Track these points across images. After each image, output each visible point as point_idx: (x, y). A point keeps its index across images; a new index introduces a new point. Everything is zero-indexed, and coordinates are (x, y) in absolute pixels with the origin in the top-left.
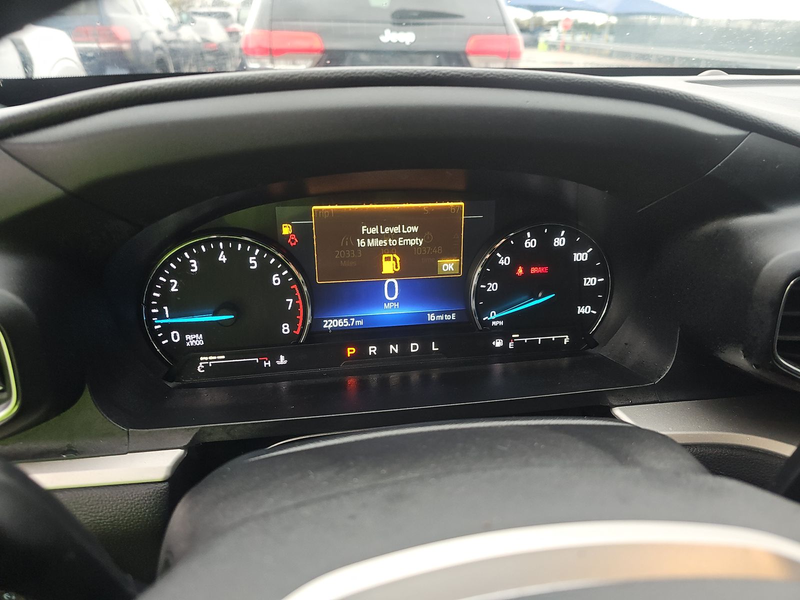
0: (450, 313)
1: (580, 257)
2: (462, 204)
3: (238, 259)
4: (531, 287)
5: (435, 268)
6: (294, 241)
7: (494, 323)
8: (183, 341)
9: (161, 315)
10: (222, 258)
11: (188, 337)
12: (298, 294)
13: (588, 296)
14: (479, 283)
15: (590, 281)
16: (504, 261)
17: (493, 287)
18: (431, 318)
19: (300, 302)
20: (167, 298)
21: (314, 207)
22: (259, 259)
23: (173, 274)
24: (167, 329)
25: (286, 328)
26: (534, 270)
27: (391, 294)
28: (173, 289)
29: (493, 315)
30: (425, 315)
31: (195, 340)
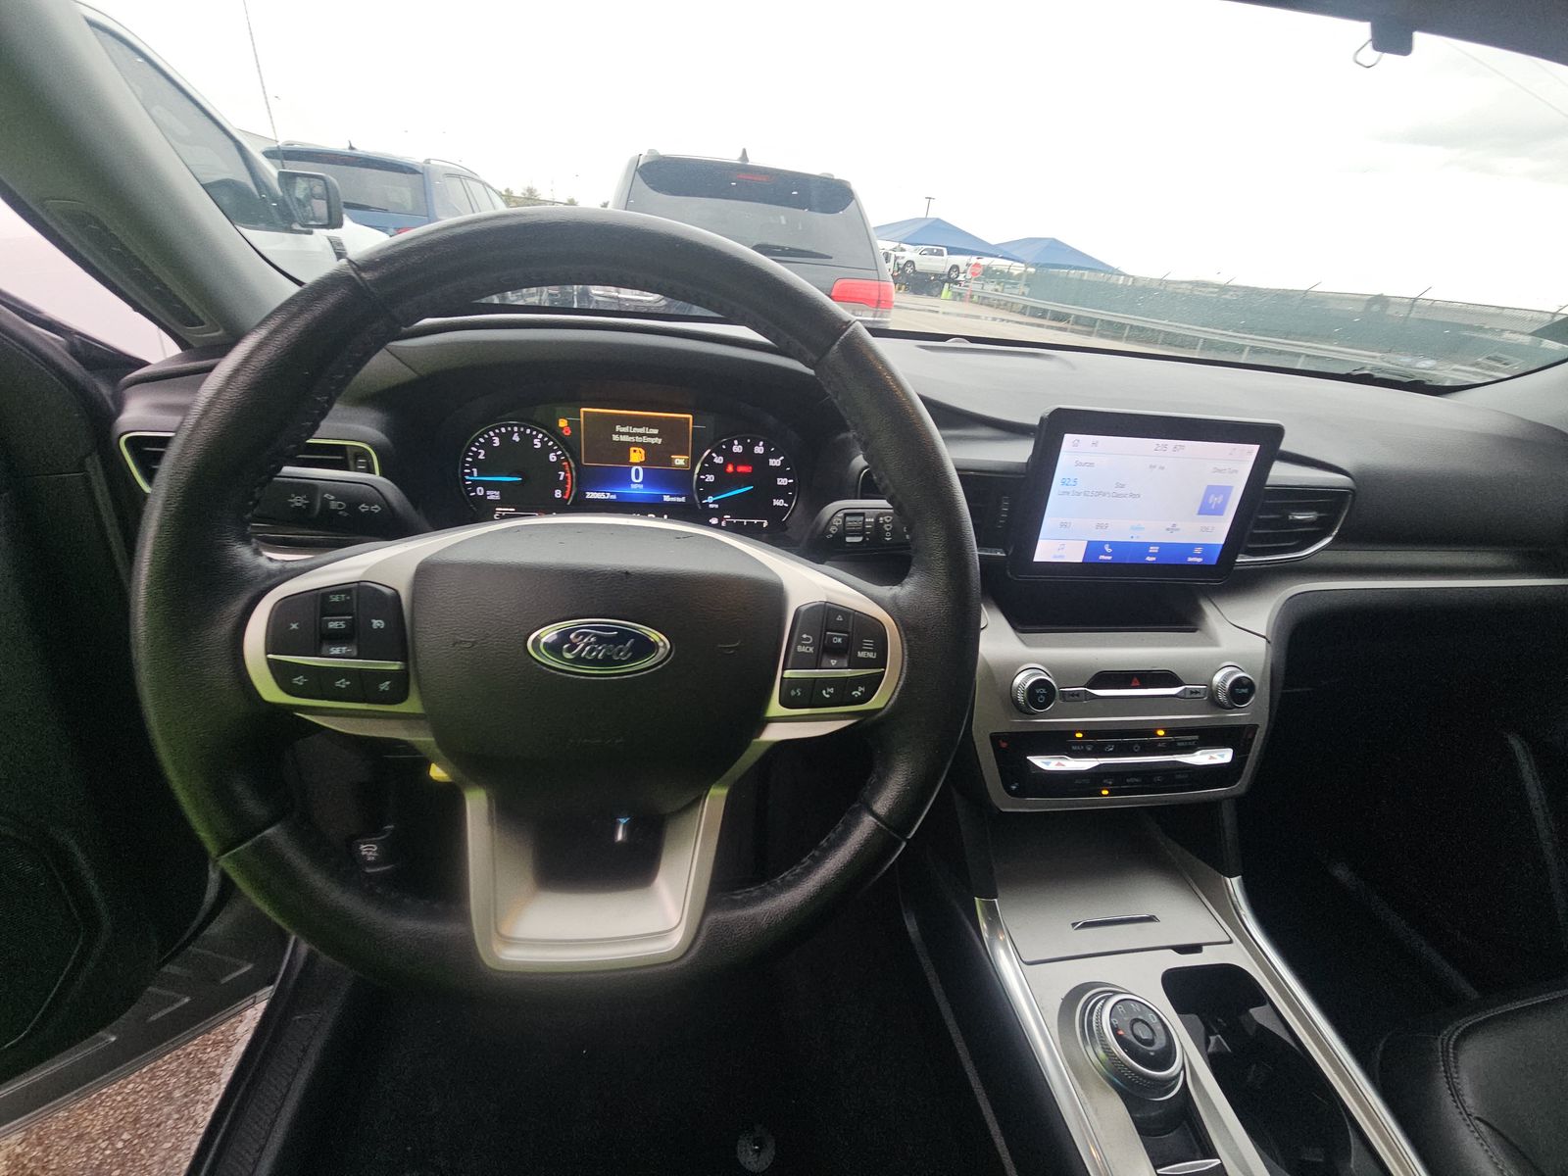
0: (681, 496)
1: (775, 462)
2: (690, 416)
3: (527, 440)
4: (737, 480)
5: (670, 462)
6: (567, 433)
7: (711, 506)
8: (485, 495)
9: (471, 474)
10: (516, 438)
11: (488, 493)
12: (567, 469)
13: (781, 492)
14: (699, 474)
15: (783, 481)
16: (719, 460)
17: (710, 478)
18: (667, 498)
19: (569, 475)
20: (476, 463)
21: (583, 410)
22: (542, 440)
23: (482, 446)
24: (476, 484)
25: (558, 494)
26: (741, 469)
27: (637, 477)
28: (481, 457)
29: (710, 499)
30: (661, 496)
31: (494, 495)
